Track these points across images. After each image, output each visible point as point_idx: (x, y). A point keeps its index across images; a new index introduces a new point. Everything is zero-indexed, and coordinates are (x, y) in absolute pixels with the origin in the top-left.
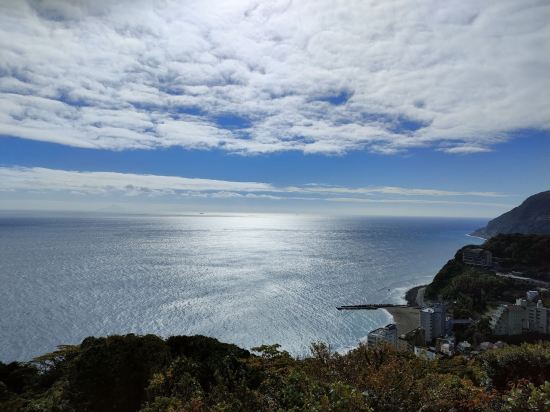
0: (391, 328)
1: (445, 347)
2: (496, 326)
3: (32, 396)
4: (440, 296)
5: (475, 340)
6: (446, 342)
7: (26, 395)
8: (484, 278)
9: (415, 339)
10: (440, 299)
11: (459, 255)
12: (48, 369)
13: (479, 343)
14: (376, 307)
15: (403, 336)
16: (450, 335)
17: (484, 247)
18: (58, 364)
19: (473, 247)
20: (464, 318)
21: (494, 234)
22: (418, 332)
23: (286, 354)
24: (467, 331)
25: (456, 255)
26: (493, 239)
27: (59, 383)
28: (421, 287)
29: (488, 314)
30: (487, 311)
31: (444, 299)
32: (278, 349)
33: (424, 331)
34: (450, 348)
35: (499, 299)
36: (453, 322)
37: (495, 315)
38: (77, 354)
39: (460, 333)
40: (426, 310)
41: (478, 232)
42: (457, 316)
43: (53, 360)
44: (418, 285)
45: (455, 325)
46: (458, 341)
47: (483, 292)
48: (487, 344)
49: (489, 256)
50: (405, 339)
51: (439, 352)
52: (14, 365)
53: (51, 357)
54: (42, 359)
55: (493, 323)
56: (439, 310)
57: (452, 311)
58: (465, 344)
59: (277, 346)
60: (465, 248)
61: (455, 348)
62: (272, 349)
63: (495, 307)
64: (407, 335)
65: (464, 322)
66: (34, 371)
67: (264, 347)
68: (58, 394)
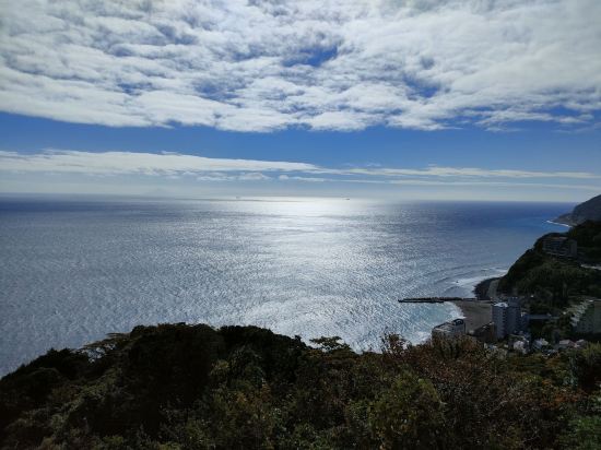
0: (458, 323)
1: (519, 344)
2: (578, 323)
3: (85, 383)
4: (515, 289)
5: (553, 337)
6: (521, 340)
7: (78, 381)
8: (566, 269)
9: (485, 334)
10: (515, 294)
11: (539, 244)
12: (99, 357)
13: (557, 341)
14: (442, 300)
15: (472, 332)
16: (525, 332)
17: (569, 235)
18: (109, 352)
19: (556, 235)
20: (541, 314)
21: (581, 220)
22: (489, 328)
23: (346, 347)
24: (544, 328)
25: (536, 245)
26: (579, 226)
27: (111, 370)
28: (494, 279)
29: (569, 310)
30: (569, 306)
31: (520, 293)
32: (338, 342)
33: (495, 327)
34: (525, 346)
35: (582, 294)
36: (528, 318)
37: (578, 311)
38: (127, 342)
39: (535, 329)
40: (499, 305)
41: (563, 218)
42: (533, 311)
43: (102, 347)
44: (491, 277)
45: (531, 321)
46: (534, 338)
47: (565, 286)
48: (567, 342)
49: (574, 245)
50: (473, 336)
51: (511, 350)
52: (66, 352)
53: (102, 344)
54: (93, 347)
55: (576, 320)
56: (514, 304)
57: (528, 306)
58: (542, 342)
59: (338, 338)
60: (546, 236)
61: (530, 346)
62: (331, 342)
63: (578, 302)
64: (476, 331)
65: (542, 317)
66: (84, 358)
67: (322, 340)
68: (112, 381)
